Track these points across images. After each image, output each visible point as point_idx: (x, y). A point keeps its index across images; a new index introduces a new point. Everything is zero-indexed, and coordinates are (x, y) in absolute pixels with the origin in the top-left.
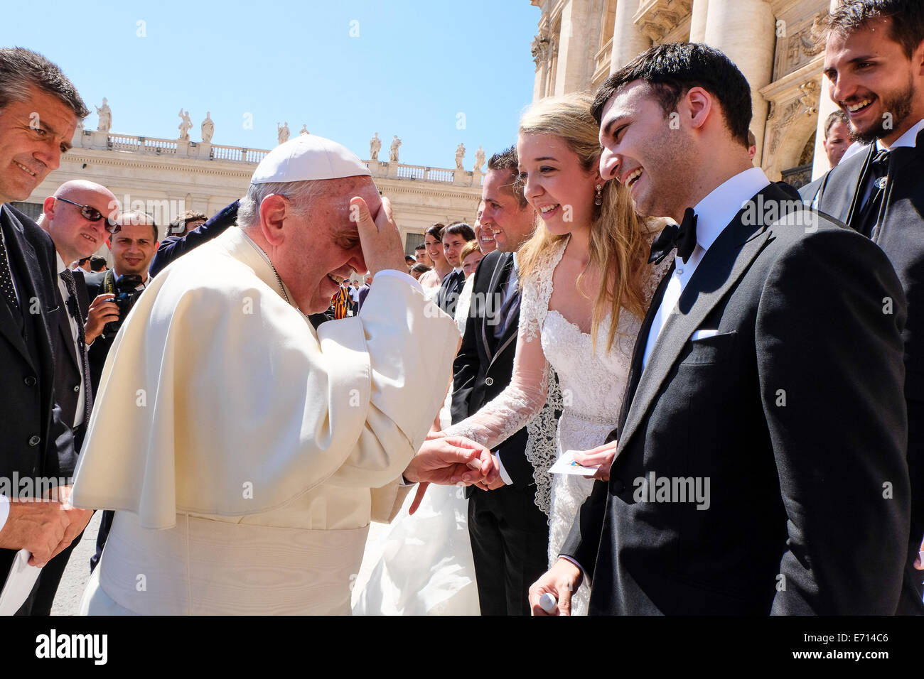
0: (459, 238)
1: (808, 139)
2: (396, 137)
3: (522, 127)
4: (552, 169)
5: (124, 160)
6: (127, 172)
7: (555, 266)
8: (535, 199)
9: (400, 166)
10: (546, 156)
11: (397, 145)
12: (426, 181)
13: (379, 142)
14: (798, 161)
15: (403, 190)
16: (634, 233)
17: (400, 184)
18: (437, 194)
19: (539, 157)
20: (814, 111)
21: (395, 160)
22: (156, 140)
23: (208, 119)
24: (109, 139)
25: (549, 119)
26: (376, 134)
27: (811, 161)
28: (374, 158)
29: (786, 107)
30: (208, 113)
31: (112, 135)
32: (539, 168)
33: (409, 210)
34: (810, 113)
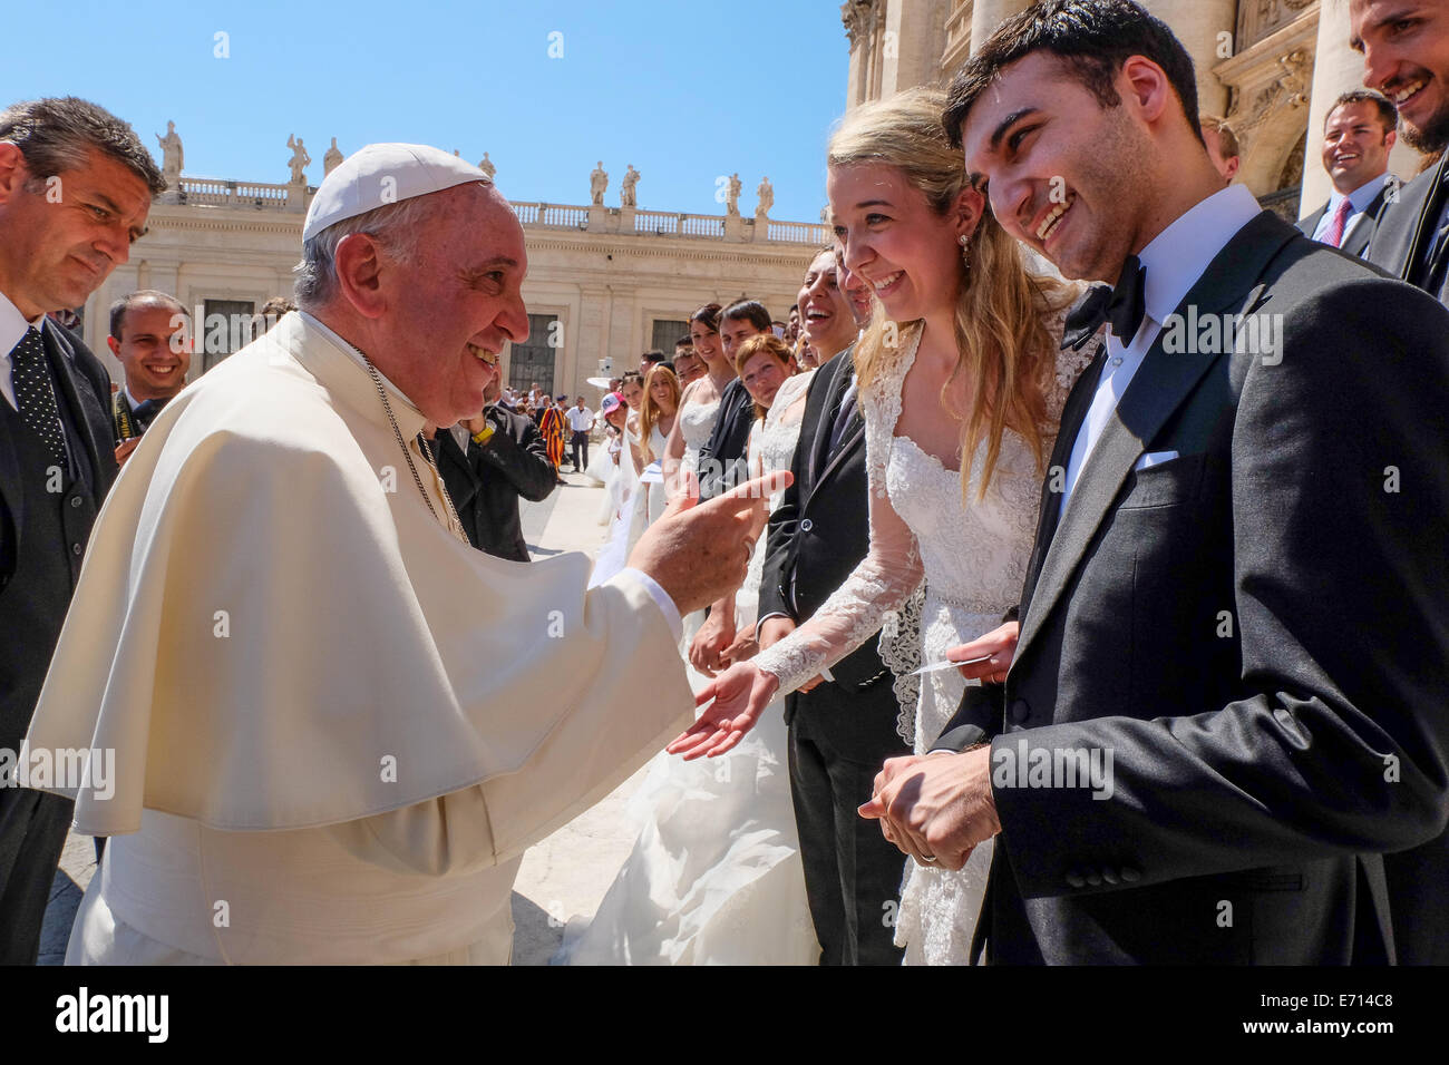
0: (746, 325)
1: (1291, 147)
2: (630, 167)
3: (832, 156)
4: (885, 218)
5: (207, 220)
6: (212, 239)
7: (905, 373)
8: (864, 270)
9: (639, 213)
10: (874, 198)
11: (632, 179)
12: (680, 236)
13: (605, 176)
14: (1276, 183)
15: (645, 252)
16: (1024, 308)
17: (641, 243)
18: (699, 257)
19: (862, 201)
20: (1303, 99)
21: (631, 204)
22: (255, 186)
23: (334, 148)
24: (180, 187)
25: (873, 139)
26: (600, 164)
27: (1299, 181)
28: (598, 201)
29: (1258, 94)
30: (334, 140)
31: (185, 180)
32: (864, 218)
33: (655, 283)
34: (1296, 103)
